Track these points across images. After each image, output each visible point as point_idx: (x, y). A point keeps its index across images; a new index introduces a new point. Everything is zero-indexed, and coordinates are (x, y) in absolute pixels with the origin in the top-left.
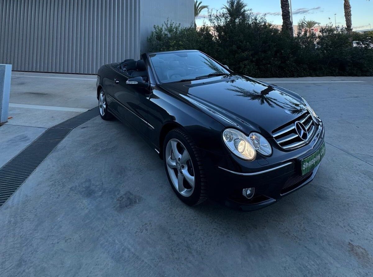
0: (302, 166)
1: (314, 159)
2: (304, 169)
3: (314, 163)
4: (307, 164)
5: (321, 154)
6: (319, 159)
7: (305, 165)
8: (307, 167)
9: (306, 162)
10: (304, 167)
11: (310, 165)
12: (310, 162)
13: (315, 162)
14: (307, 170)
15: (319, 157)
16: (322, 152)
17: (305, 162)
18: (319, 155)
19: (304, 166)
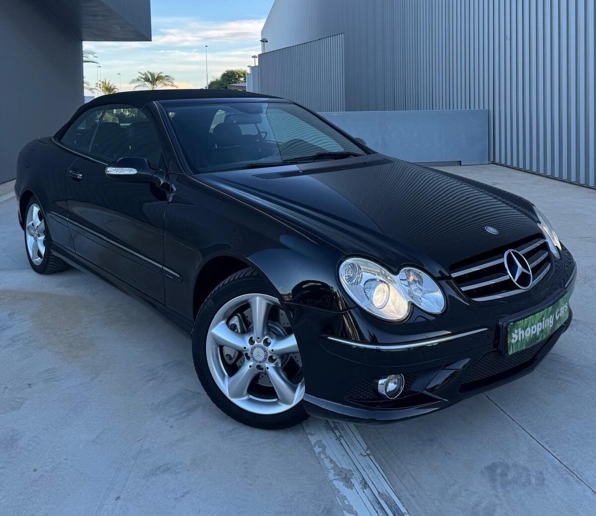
0: (509, 336)
1: (538, 325)
2: (513, 341)
3: (538, 334)
4: (521, 332)
5: (557, 318)
6: (551, 326)
7: (518, 334)
8: (520, 339)
9: (520, 329)
10: (515, 339)
11: (527, 335)
12: (528, 329)
13: (539, 330)
14: (519, 344)
15: (552, 322)
16: (559, 312)
17: (517, 329)
18: (551, 317)
19: (514, 335)
